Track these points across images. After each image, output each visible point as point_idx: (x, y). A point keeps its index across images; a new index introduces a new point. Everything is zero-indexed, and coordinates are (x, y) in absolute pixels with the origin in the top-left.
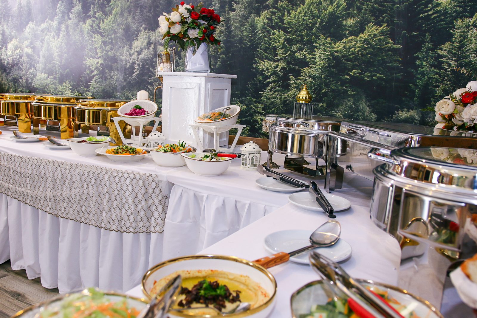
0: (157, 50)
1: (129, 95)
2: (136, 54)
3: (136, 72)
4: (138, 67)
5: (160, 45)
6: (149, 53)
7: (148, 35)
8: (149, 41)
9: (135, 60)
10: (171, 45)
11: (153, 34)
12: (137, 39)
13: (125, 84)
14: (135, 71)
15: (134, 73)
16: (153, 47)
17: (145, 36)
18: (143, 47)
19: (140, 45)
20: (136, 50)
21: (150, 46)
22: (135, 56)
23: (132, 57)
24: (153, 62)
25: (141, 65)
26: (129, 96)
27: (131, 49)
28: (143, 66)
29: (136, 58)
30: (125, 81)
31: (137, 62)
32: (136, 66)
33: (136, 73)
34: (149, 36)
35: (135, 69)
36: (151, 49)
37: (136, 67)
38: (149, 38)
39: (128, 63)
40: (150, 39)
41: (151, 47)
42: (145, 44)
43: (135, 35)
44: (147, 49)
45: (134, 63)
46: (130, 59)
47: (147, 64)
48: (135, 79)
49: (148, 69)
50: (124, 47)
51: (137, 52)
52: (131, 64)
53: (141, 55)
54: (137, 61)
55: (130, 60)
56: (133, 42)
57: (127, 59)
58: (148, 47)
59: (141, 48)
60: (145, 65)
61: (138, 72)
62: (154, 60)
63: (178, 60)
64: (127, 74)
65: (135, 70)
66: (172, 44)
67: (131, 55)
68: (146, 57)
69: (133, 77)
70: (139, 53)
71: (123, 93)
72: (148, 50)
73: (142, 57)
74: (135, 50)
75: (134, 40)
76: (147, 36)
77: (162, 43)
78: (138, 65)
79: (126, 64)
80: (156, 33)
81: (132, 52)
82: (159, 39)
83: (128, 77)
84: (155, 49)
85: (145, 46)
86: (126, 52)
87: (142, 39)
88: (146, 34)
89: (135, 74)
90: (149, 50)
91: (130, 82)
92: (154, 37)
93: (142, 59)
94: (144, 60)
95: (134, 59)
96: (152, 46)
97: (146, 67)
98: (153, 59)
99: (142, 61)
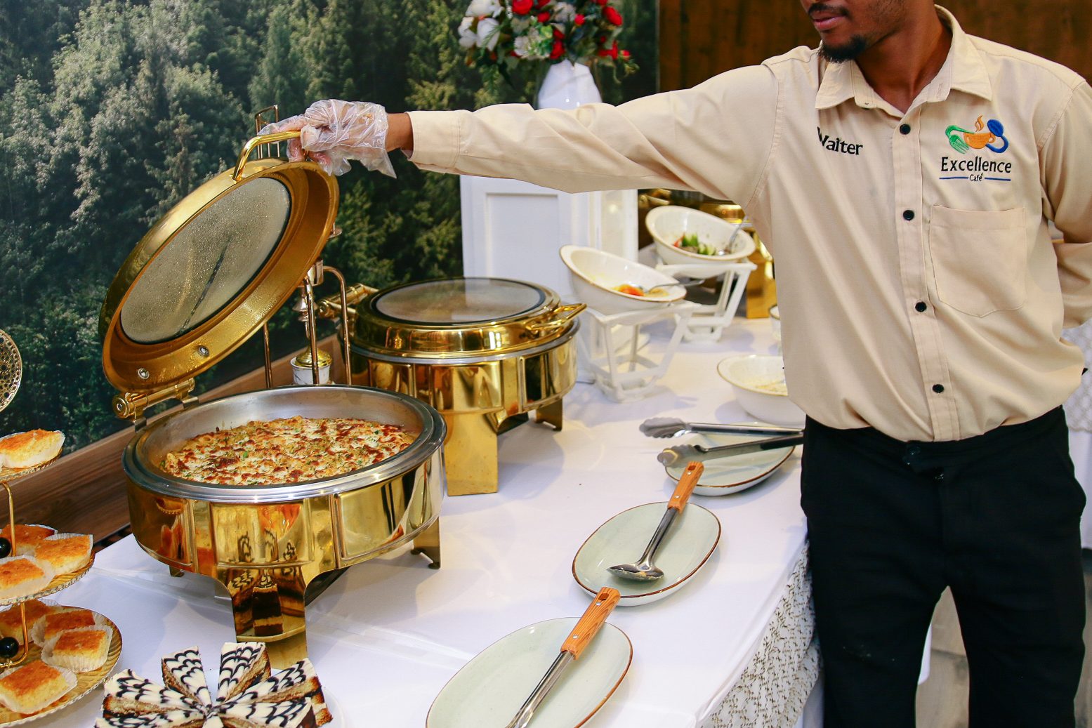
0: (165, 85)
1: (67, 314)
2: (77, 112)
3: (85, 196)
4: (91, 173)
5: (175, 64)
6: (133, 101)
7: (119, 19)
8: (129, 49)
9: (72, 141)
10: (213, 58)
11: (140, 16)
12: (73, 41)
13: (36, 268)
14: (78, 193)
15: (76, 203)
16: (147, 72)
17: (108, 27)
18: (105, 75)
19: (90, 68)
20: (74, 93)
21: (136, 71)
22: (73, 124)
23: (61, 132)
24: (157, 137)
25: (103, 159)
26: (64, 321)
27: (48, 90)
28: (116, 160)
29: (77, 134)
30: (36, 253)
31: (85, 152)
32: (81, 168)
33: (86, 203)
34: (126, 26)
35: (79, 185)
36: (141, 82)
37: (84, 173)
38: (126, 34)
39: (39, 165)
40: (133, 41)
41: (140, 75)
42: (112, 61)
43: (60, 25)
44: (123, 87)
45: (74, 157)
46: (52, 141)
47: (132, 149)
48: (84, 233)
49: (139, 171)
50: (12, 85)
51: (79, 102)
52: (58, 163)
53: (99, 117)
54: (86, 143)
55: (48, 148)
56: (55, 59)
57: (35, 142)
58: (129, 77)
59: (95, 84)
60: (125, 158)
61: (95, 196)
62: (158, 128)
63: (243, 113)
64: (44, 219)
65: (82, 190)
66: (214, 54)
67: (51, 124)
68: (122, 122)
69: (74, 223)
70: (91, 106)
71: (34, 317)
72: (128, 88)
73: (107, 122)
74: (68, 95)
75: (59, 46)
76: (119, 26)
77: (181, 52)
78: (93, 162)
79: (33, 171)
80: (154, 13)
81: (54, 108)
82: (169, 37)
83: (52, 231)
84: (157, 79)
85: (113, 71)
86: (25, 111)
87: (98, 42)
88: (110, 15)
89: (80, 210)
90: (133, 89)
91: (62, 250)
92: (147, 31)
93: (108, 133)
94: (117, 136)
95: (68, 139)
96: (145, 69)
97: (128, 163)
98: (151, 123)
99: (109, 138)
